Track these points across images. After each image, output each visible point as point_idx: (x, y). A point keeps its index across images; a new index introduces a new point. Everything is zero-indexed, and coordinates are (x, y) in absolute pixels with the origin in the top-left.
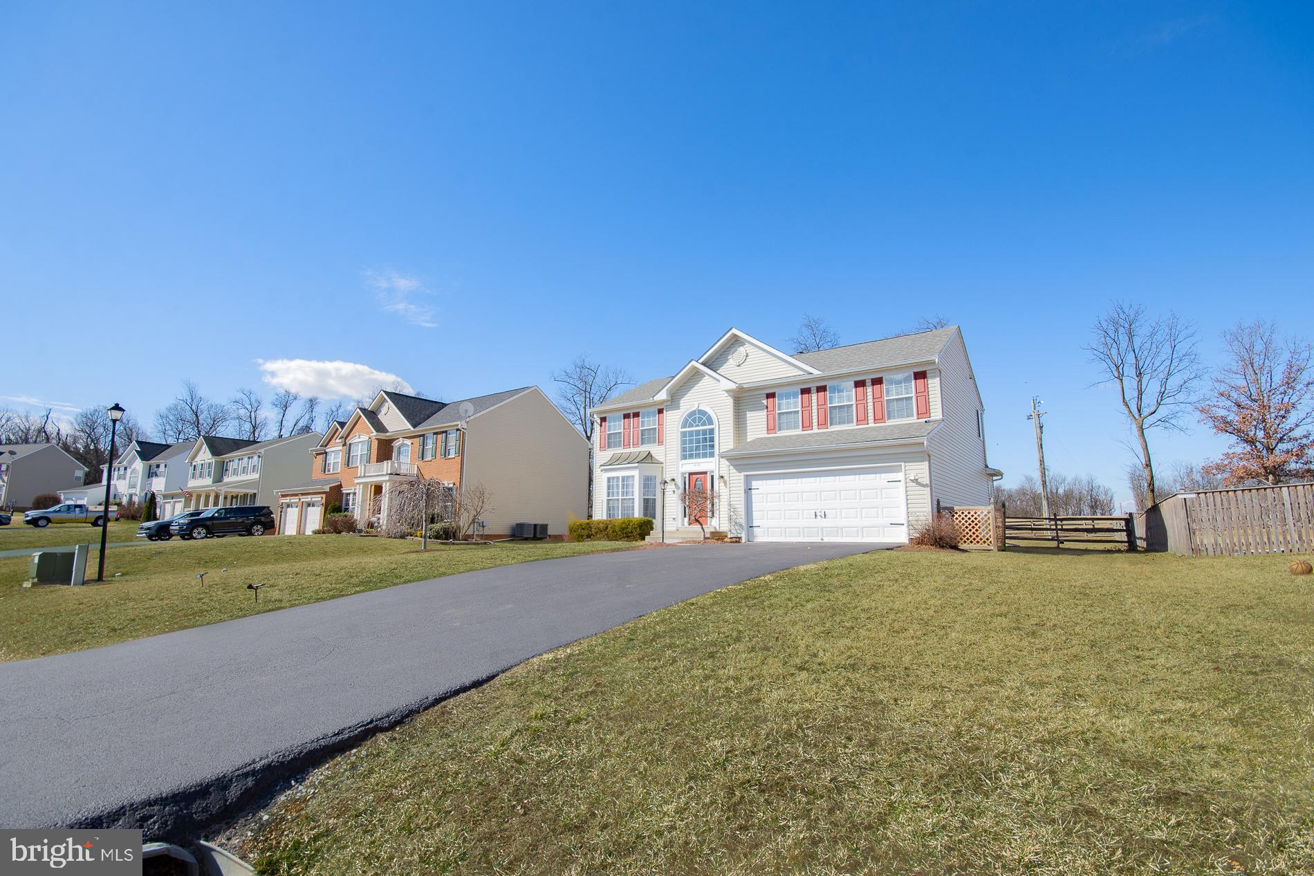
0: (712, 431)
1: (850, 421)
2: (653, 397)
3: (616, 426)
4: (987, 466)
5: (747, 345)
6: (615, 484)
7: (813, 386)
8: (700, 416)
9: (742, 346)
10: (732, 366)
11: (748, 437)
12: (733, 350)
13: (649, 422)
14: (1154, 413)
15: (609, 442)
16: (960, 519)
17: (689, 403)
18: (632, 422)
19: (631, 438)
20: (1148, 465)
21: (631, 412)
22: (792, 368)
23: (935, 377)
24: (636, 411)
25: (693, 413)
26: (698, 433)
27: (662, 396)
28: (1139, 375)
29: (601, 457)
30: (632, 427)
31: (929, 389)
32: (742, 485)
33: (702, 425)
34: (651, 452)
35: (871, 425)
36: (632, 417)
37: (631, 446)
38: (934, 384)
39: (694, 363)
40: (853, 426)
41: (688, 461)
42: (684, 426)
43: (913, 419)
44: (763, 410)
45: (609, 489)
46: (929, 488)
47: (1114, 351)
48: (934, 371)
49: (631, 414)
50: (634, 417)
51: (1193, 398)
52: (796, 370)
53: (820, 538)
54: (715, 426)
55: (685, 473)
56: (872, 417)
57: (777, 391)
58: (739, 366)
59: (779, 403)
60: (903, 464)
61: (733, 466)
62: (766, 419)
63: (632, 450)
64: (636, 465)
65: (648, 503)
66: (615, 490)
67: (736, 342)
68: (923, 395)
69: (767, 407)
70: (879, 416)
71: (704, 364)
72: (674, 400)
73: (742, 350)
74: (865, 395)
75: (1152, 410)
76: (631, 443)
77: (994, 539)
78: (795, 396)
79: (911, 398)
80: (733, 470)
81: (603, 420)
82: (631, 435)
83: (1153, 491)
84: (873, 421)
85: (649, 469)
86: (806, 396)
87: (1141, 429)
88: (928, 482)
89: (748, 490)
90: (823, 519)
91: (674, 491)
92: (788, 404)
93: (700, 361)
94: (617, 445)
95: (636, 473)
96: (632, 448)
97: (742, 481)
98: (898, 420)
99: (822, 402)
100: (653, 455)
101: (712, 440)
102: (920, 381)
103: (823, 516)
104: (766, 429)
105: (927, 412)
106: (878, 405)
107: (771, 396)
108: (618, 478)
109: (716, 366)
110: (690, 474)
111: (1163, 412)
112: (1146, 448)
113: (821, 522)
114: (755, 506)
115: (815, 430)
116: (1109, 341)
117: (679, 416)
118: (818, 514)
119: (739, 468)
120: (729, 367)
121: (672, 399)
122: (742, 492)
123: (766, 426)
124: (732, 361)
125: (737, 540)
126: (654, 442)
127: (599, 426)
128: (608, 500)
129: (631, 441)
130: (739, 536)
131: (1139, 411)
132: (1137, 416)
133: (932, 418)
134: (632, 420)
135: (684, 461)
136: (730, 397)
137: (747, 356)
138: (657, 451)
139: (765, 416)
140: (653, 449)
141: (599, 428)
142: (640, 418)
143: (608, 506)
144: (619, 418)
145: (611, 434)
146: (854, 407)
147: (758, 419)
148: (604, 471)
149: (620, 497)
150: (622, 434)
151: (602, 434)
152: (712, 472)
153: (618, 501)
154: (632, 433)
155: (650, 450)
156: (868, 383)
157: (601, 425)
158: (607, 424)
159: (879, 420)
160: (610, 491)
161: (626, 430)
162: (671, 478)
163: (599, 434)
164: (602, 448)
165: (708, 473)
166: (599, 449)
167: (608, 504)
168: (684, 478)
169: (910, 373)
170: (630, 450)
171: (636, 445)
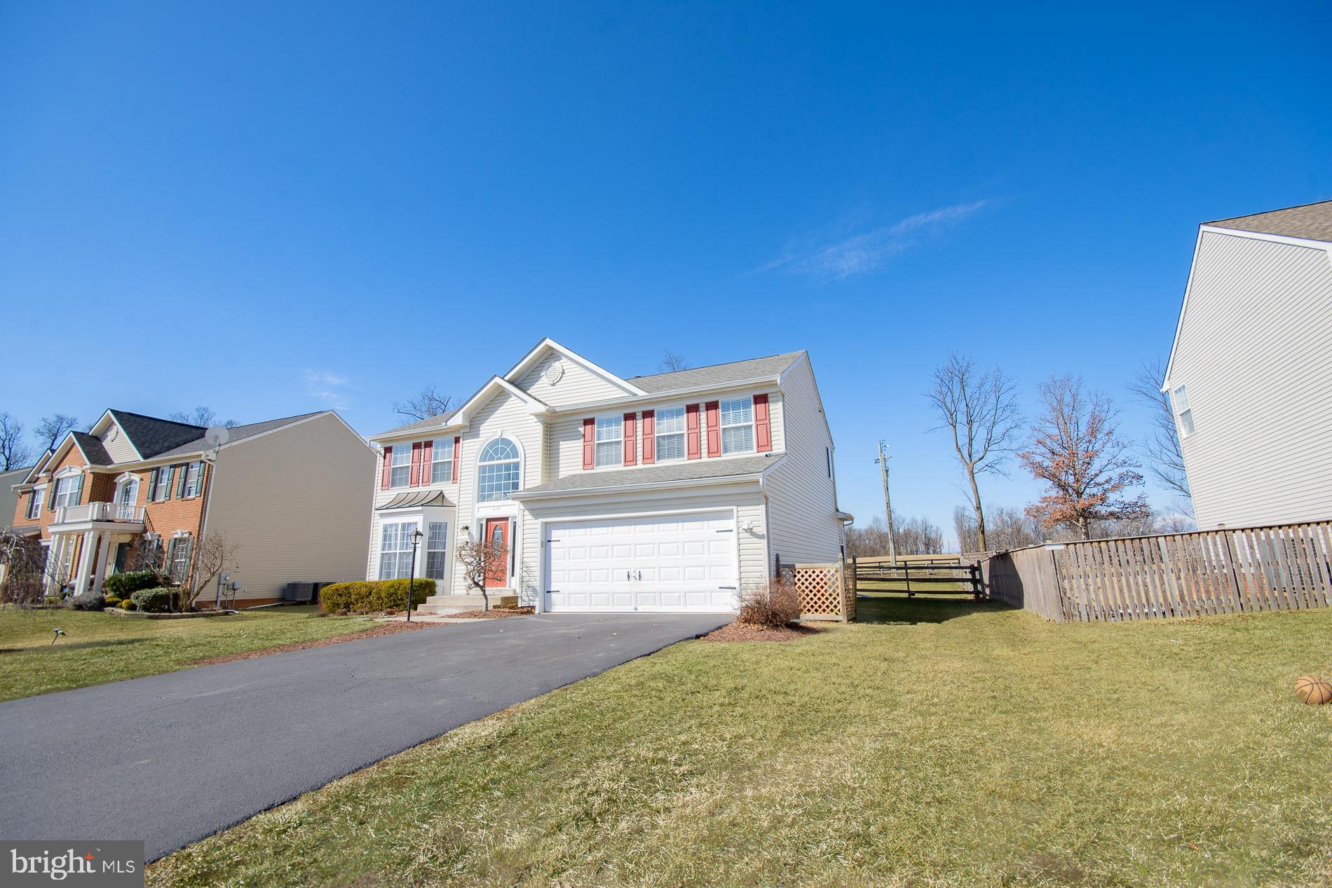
0: (517, 466)
1: (680, 455)
2: (446, 422)
3: (404, 459)
4: (837, 510)
5: (564, 360)
6: (394, 533)
7: (639, 410)
8: (502, 447)
9: (559, 360)
10: (546, 385)
11: (560, 473)
12: (547, 365)
13: (442, 454)
14: (981, 459)
15: (394, 479)
16: (803, 580)
17: (491, 429)
18: (423, 453)
19: (421, 474)
20: (979, 508)
21: (422, 440)
22: (615, 388)
23: (777, 401)
24: (430, 439)
25: (496, 442)
26: (499, 466)
27: (458, 420)
28: (970, 422)
29: (382, 497)
30: (422, 460)
31: (771, 416)
32: (539, 535)
33: (505, 458)
34: (444, 492)
35: (705, 459)
36: (423, 447)
37: (420, 484)
38: (776, 410)
39: (497, 380)
40: (684, 461)
41: (485, 504)
42: (483, 459)
43: (753, 453)
44: (579, 439)
45: (385, 539)
46: (766, 540)
47: (948, 400)
48: (776, 394)
49: (423, 444)
50: (425, 447)
51: (1015, 445)
52: (620, 391)
53: (633, 607)
54: (520, 459)
55: (482, 519)
56: (706, 450)
57: (597, 416)
58: (553, 385)
59: (599, 432)
60: (735, 508)
61: (529, 510)
62: (582, 452)
63: (421, 489)
64: (420, 508)
65: (433, 558)
66: (393, 542)
67: (551, 355)
68: (764, 423)
69: (584, 436)
70: (713, 449)
71: (511, 382)
72: (472, 427)
73: (557, 366)
74: (698, 422)
75: (981, 457)
76: (421, 481)
77: (843, 605)
78: (617, 422)
79: (750, 427)
80: (528, 516)
81: (388, 450)
82: (421, 471)
83: (983, 532)
84: (706, 454)
85: (437, 514)
86: (630, 423)
87: (972, 474)
88: (765, 533)
89: (546, 542)
90: (638, 582)
91: (467, 542)
92: (609, 432)
93: (507, 378)
94: (402, 482)
95: (420, 519)
96: (421, 487)
97: (539, 531)
98: (735, 453)
99: (648, 430)
100: (446, 496)
101: (517, 476)
102: (761, 406)
103: (638, 578)
104: (582, 463)
105: (769, 444)
106: (713, 434)
107: (590, 422)
108: (397, 525)
109: (524, 385)
110: (488, 520)
111: (990, 457)
112: (976, 491)
113: (634, 585)
114: (555, 564)
115: (640, 466)
116: (945, 389)
117: (478, 447)
118: (632, 574)
119: (536, 513)
120: (541, 387)
121: (471, 425)
122: (539, 545)
123: (582, 459)
124: (544, 381)
125: (529, 610)
126: (448, 479)
127: (382, 458)
128: (384, 554)
129: (421, 477)
130: (532, 604)
131: (970, 456)
132: (968, 461)
133: (774, 451)
134: (423, 450)
135: (481, 504)
136: (539, 423)
137: (563, 373)
138: (449, 489)
139: (582, 448)
140: (446, 487)
141: (383, 461)
142: (433, 449)
143: (383, 563)
144: (408, 449)
145: (396, 469)
146: (686, 437)
147: (573, 450)
148: (379, 516)
149: (398, 551)
150: (411, 469)
151: (386, 468)
152: (515, 517)
153: (395, 556)
154: (421, 467)
155: (443, 489)
156: (702, 408)
157: (385, 457)
158: (393, 456)
159: (714, 453)
160: (387, 542)
161: (416, 464)
162: (463, 526)
163: (382, 468)
164: (384, 487)
165: (510, 519)
166: (380, 487)
167: (383, 560)
168: (481, 525)
169: (750, 396)
170: (419, 489)
171: (426, 483)
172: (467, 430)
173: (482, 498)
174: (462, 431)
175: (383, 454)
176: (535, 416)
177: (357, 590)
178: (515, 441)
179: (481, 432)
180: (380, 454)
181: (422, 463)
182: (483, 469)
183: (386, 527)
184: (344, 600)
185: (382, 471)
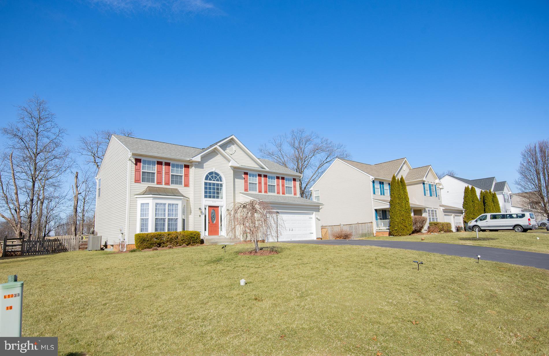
0: (221, 185)
1: (275, 192)
2: (190, 157)
7: (263, 174)
8: (215, 176)
13: (177, 171)
15: (144, 178)
17: (210, 166)
18: (163, 168)
21: (165, 161)
22: (254, 163)
23: (298, 181)
24: (168, 161)
25: (211, 173)
26: (214, 184)
29: (136, 187)
30: (164, 171)
33: (217, 181)
35: (281, 195)
36: (164, 164)
37: (163, 184)
38: (298, 184)
39: (217, 145)
40: (276, 194)
41: (208, 199)
42: (205, 179)
43: (293, 196)
44: (242, 179)
48: (298, 179)
50: (166, 165)
52: (256, 165)
53: (290, 239)
55: (207, 206)
56: (281, 192)
58: (232, 154)
59: (249, 178)
60: (314, 212)
67: (233, 142)
68: (295, 187)
69: (244, 179)
72: (200, 163)
73: (234, 147)
74: (279, 183)
78: (256, 176)
79: (292, 187)
81: (137, 160)
85: (184, 201)
86: (260, 178)
90: (292, 232)
91: (200, 215)
92: (253, 179)
94: (150, 181)
95: (180, 203)
98: (289, 195)
99: (265, 182)
100: (180, 192)
101: (221, 189)
102: (294, 182)
103: (292, 230)
104: (244, 189)
105: (296, 194)
106: (283, 188)
107: (246, 174)
108: (165, 204)
110: (209, 207)
115: (263, 193)
118: (290, 229)
128: (156, 218)
133: (298, 196)
134: (164, 166)
135: (206, 199)
136: (232, 170)
137: (235, 151)
138: (183, 190)
139: (244, 183)
140: (181, 188)
141: (134, 166)
142: (171, 167)
143: (156, 223)
144: (153, 163)
145: (145, 172)
146: (276, 187)
147: (240, 183)
148: (152, 198)
149: (167, 217)
150: (156, 174)
151: (137, 170)
152: (222, 207)
153: (164, 220)
154: (164, 175)
155: (178, 189)
156: (280, 178)
157: (136, 164)
158: (142, 165)
159: (283, 193)
160: (157, 212)
161: (160, 172)
162: (199, 208)
163: (134, 170)
164: (137, 181)
165: (220, 207)
166: (134, 181)
167: (156, 222)
168: (205, 209)
169: (292, 178)
170: (163, 186)
171: (167, 184)
172: (197, 164)
173: (206, 197)
174: (194, 163)
175: (135, 162)
176: (231, 167)
177: (168, 236)
178: (221, 174)
179: (204, 166)
180: (132, 161)
181: (164, 173)
182: (206, 184)
183: (157, 204)
184: (158, 241)
185: (134, 172)
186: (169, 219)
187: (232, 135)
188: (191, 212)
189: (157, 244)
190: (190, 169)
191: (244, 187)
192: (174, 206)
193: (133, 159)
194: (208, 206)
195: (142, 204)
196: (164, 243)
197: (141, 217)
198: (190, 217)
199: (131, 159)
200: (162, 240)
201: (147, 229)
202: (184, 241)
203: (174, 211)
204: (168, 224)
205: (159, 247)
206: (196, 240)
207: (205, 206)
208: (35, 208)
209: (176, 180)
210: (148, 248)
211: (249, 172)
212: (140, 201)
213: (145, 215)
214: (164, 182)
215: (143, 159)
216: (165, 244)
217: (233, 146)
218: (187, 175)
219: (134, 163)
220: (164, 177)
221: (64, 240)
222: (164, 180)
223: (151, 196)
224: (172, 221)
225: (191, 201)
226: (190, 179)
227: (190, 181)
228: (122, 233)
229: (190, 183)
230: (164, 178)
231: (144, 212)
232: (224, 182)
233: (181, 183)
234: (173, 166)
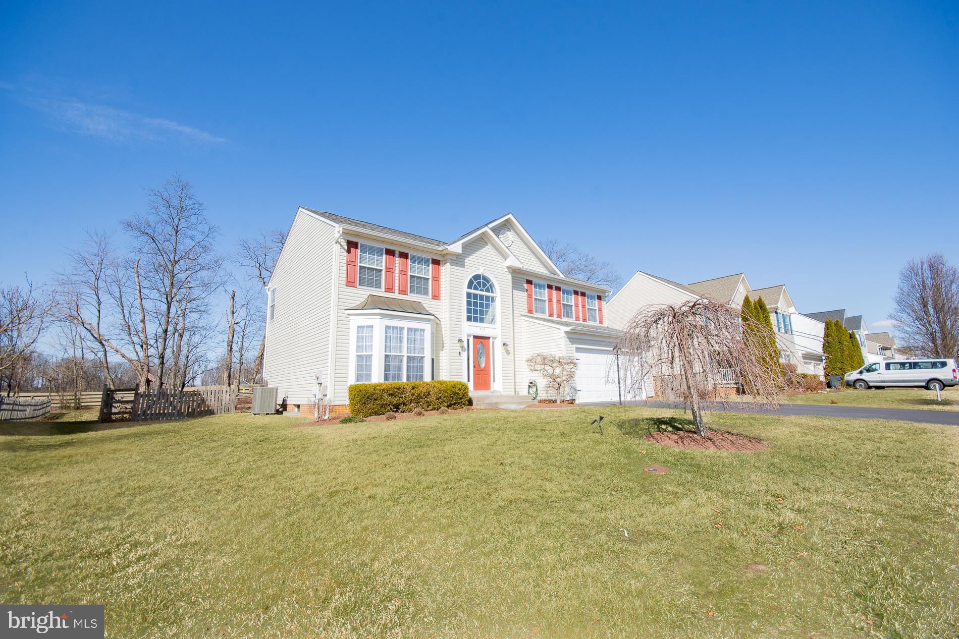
0: (493, 299)
1: (572, 316)
3: (373, 260)
6: (396, 335)
7: (555, 285)
8: (483, 282)
9: (510, 231)
13: (418, 269)
15: (361, 278)
17: (475, 265)
18: (396, 262)
23: (604, 301)
24: (404, 251)
25: (477, 277)
26: (482, 297)
27: (456, 248)
29: (347, 295)
30: (396, 269)
31: (603, 308)
33: (486, 291)
34: (423, 305)
35: (582, 322)
37: (396, 291)
38: (604, 305)
39: (487, 228)
40: (574, 320)
43: (597, 324)
44: (524, 292)
48: (604, 297)
49: (397, 253)
50: (400, 257)
53: (610, 398)
54: (497, 295)
59: (534, 290)
61: (569, 338)
62: (527, 301)
63: (398, 296)
66: (397, 344)
68: (601, 310)
69: (527, 291)
73: (510, 235)
74: (579, 301)
79: (596, 310)
81: (350, 244)
86: (549, 290)
91: (459, 352)
92: (540, 293)
94: (373, 284)
95: (427, 327)
98: (592, 322)
99: (558, 298)
100: (427, 308)
102: (599, 301)
104: (528, 308)
105: (602, 321)
106: (584, 310)
107: (529, 282)
108: (402, 329)
115: (556, 318)
119: (572, 341)
125: (572, 402)
127: (344, 252)
128: (386, 355)
130: (574, 398)
133: (604, 325)
134: (397, 259)
135: (470, 323)
137: (513, 242)
139: (526, 298)
140: (426, 301)
141: (346, 254)
142: (409, 261)
143: (385, 365)
144: (379, 252)
145: (364, 268)
146: (573, 307)
147: (521, 296)
148: (379, 317)
149: (405, 353)
150: (383, 273)
151: (351, 263)
152: (495, 338)
153: (400, 358)
154: (397, 275)
155: (422, 302)
156: (580, 294)
157: (349, 251)
158: (359, 253)
159: (584, 320)
160: (388, 344)
161: (390, 270)
162: (458, 339)
163: (345, 262)
164: (350, 283)
165: (491, 339)
166: (345, 283)
167: (385, 362)
168: (468, 340)
169: (596, 294)
170: (396, 295)
171: (403, 292)
172: (455, 258)
173: (469, 319)
174: (449, 257)
175: (346, 247)
176: (508, 267)
177: (412, 391)
178: (494, 281)
179: (466, 264)
180: (341, 245)
181: (397, 272)
182: (469, 295)
183: (387, 327)
184: (395, 400)
185: (345, 265)
186: (408, 356)
187: (508, 214)
188: (443, 347)
189: (393, 406)
190: (441, 268)
191: (526, 306)
192: (418, 333)
193: (343, 240)
194: (472, 337)
195: (359, 327)
196: (404, 404)
197: (357, 352)
198: (441, 355)
199: (339, 240)
200: (402, 397)
201: (369, 376)
202: (440, 400)
203: (418, 342)
204: (408, 367)
205: (396, 412)
206: (461, 398)
207: (469, 336)
208: (170, 343)
209: (418, 284)
210: (376, 414)
211: (534, 281)
212: (356, 321)
213: (366, 348)
214: (397, 288)
215: (360, 242)
216: (406, 405)
217: (508, 233)
218: (436, 279)
219: (344, 249)
220: (397, 278)
221: (209, 393)
222: (397, 285)
223: (378, 311)
224: (415, 362)
225: (443, 326)
226: (441, 286)
227: (441, 289)
228: (319, 383)
229: (441, 292)
230: (397, 281)
231: (362, 343)
232: (497, 293)
233: (426, 293)
234: (414, 260)
